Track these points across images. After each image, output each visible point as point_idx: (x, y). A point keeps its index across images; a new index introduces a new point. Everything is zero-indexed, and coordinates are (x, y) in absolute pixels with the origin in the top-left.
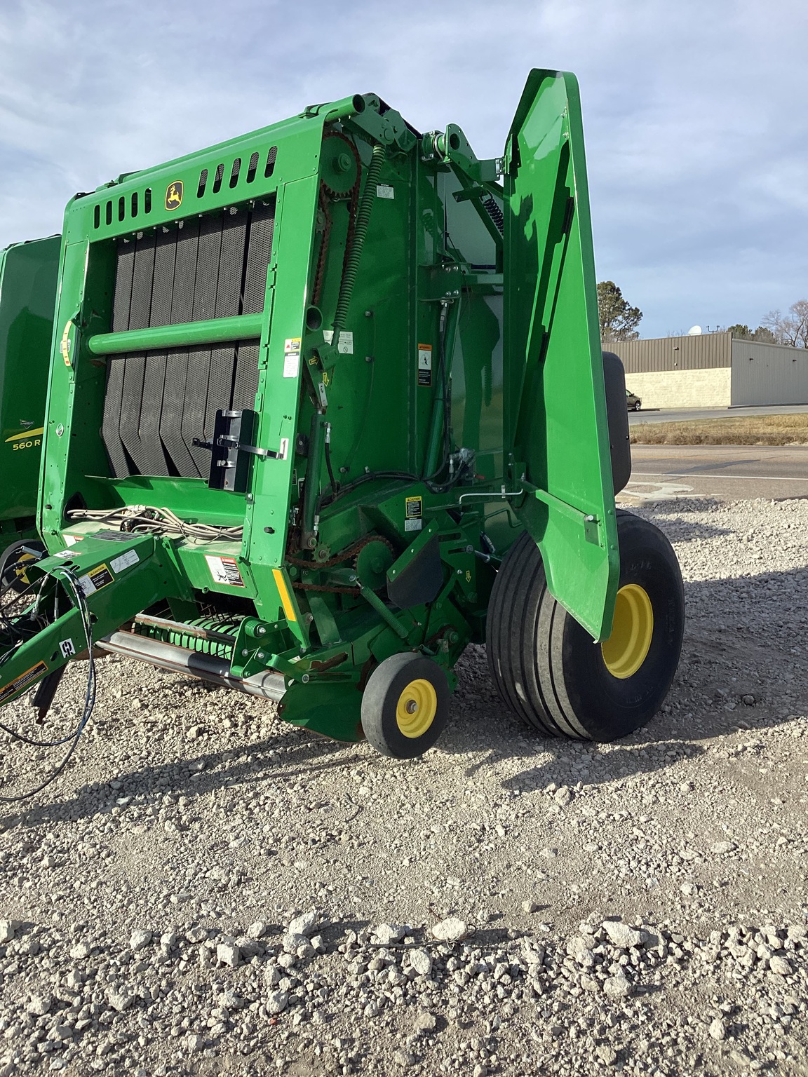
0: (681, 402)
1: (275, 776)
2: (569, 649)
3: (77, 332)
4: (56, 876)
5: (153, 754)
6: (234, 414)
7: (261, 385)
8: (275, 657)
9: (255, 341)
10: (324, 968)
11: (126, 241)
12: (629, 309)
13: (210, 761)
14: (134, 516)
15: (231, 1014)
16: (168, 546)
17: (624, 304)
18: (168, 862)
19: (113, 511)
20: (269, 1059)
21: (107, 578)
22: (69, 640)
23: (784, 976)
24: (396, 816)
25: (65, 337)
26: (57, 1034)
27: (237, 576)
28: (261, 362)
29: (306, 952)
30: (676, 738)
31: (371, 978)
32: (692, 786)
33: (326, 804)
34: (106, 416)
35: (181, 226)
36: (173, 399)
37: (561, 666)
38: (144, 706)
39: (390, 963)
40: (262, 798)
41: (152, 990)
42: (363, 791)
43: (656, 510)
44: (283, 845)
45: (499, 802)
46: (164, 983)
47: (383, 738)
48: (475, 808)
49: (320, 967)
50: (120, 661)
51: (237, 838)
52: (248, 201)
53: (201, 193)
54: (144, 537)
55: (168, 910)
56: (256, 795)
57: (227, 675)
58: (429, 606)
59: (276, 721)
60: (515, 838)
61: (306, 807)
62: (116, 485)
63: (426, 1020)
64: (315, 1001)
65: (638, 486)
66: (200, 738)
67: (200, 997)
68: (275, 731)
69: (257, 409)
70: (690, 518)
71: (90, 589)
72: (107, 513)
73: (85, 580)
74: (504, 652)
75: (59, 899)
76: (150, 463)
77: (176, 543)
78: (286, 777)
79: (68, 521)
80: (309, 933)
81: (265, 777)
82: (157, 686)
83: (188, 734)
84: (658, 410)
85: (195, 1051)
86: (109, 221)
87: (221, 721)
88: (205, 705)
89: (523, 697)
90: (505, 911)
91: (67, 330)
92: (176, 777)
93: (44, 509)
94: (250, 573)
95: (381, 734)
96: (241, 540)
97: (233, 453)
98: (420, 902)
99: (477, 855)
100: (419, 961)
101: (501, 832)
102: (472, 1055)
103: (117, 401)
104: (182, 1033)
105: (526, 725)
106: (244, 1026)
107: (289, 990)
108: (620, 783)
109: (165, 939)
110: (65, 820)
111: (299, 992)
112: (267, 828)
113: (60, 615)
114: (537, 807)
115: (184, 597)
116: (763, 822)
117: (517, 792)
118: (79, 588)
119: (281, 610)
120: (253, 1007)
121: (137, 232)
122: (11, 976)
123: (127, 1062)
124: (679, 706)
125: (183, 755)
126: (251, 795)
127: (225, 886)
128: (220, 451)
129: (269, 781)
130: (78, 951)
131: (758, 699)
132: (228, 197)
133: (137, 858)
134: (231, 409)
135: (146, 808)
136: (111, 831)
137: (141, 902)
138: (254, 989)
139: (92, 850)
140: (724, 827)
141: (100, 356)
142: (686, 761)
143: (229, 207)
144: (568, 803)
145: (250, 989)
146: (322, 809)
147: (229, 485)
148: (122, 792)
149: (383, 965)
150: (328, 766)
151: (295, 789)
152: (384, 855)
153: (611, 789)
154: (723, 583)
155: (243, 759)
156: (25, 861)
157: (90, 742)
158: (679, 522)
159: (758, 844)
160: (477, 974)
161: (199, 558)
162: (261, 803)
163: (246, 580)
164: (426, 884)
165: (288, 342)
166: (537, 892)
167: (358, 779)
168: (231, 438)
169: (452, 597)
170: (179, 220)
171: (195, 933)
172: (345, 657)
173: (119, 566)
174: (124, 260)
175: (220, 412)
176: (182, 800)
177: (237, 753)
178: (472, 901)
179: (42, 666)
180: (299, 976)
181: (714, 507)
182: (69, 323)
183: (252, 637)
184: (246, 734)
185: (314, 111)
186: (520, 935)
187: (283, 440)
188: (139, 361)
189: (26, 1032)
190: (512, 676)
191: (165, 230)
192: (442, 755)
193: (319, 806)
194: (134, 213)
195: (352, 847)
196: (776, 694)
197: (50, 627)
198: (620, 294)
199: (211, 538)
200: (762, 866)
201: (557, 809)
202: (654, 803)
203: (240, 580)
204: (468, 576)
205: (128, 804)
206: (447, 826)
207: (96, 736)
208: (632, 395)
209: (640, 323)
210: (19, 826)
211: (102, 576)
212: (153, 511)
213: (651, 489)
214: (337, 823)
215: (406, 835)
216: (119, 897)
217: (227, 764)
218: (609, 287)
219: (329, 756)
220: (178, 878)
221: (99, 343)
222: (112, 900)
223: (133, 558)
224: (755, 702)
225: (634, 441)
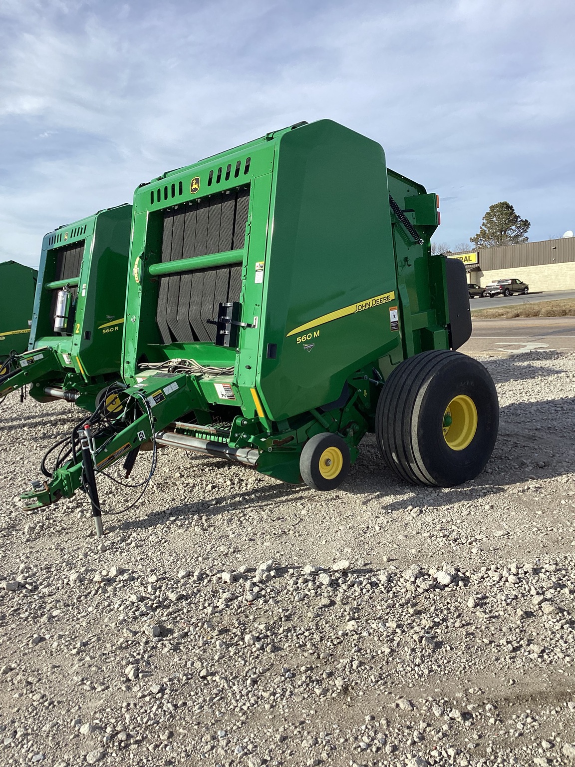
0: (558, 286)
1: (255, 507)
2: (422, 432)
3: (142, 264)
4: (139, 550)
5: (188, 498)
6: (229, 305)
7: (243, 288)
8: (252, 437)
9: (240, 264)
10: (277, 583)
11: (168, 210)
12: (521, 221)
13: (218, 501)
14: (175, 364)
15: (229, 602)
16: (194, 380)
17: (517, 217)
18: (197, 543)
19: (163, 363)
20: (247, 617)
21: (162, 398)
22: (142, 432)
23: (514, 584)
24: (320, 523)
25: (136, 266)
26: (144, 608)
27: (231, 394)
28: (243, 275)
29: (267, 577)
30: (490, 484)
31: (300, 586)
32: (492, 507)
33: (283, 518)
34: (159, 310)
35: (199, 202)
36: (196, 299)
37: (417, 441)
38: (182, 476)
39: (310, 580)
40: (248, 516)
41: (190, 592)
42: (303, 512)
43: (516, 360)
44: (258, 536)
45: (379, 516)
46: (196, 589)
47: (311, 479)
48: (365, 518)
49: (274, 583)
50: (167, 454)
51: (234, 533)
52: (235, 187)
53: (210, 184)
54: (181, 375)
55: (197, 563)
56: (244, 515)
57: (227, 452)
58: (342, 410)
59: (257, 482)
60: (385, 531)
61: (271, 519)
62: (165, 349)
63: (325, 601)
64: (271, 596)
65: (510, 345)
66: (214, 490)
67: (213, 596)
68: (256, 486)
69: (241, 301)
70: (537, 364)
71: (153, 404)
72: (159, 364)
73: (151, 399)
74: (385, 436)
75: (141, 559)
76: (183, 335)
77: (198, 378)
78: (261, 507)
79: (138, 370)
80: (269, 569)
81: (250, 507)
82: (189, 466)
83: (207, 488)
84: (541, 292)
85: (211, 614)
86: (159, 200)
87: (225, 482)
88: (216, 475)
89: (396, 461)
90: (373, 561)
91: (137, 262)
92: (201, 508)
93: (125, 364)
94: (238, 391)
95: (311, 476)
96: (233, 374)
97: (228, 325)
98: (329, 558)
99: (363, 539)
100: (324, 579)
101: (377, 528)
102: (346, 613)
103: (165, 300)
104: (205, 608)
105: (402, 480)
106: (235, 605)
107: (258, 592)
108: (451, 506)
109: (196, 574)
110: (141, 528)
111: (263, 593)
112: (249, 529)
113: (137, 419)
114: (400, 518)
115: (203, 408)
116: (528, 522)
117: (390, 511)
118: (147, 402)
119: (256, 411)
120: (239, 599)
121: (174, 206)
122: (120, 588)
123: (178, 618)
124: (497, 469)
125: (204, 498)
126: (241, 515)
127: (227, 554)
128: (221, 326)
129: (251, 508)
130: (152, 579)
131: (546, 465)
132: (224, 186)
133: (180, 543)
134: (227, 302)
135: (185, 522)
136: (167, 532)
137: (184, 560)
138: (240, 592)
139: (157, 540)
140: (504, 525)
141: (155, 276)
142: (492, 495)
143: (225, 191)
144: (418, 516)
145: (238, 592)
146: (280, 521)
147: (226, 344)
148: (171, 514)
149: (306, 581)
150: (285, 502)
151: (266, 511)
152: (312, 540)
153: (444, 509)
154: (548, 402)
155: (237, 499)
156: (122, 545)
157: (153, 493)
158: (529, 366)
159: (521, 531)
160: (353, 585)
161: (211, 385)
162: (247, 518)
163: (237, 396)
164: (333, 551)
165: (257, 264)
166: (392, 553)
167: (301, 507)
168: (227, 318)
169: (355, 405)
170: (198, 199)
171: (211, 571)
172: (293, 438)
173: (168, 391)
174: (168, 221)
175: (221, 304)
176: (204, 518)
177: (234, 497)
178: (356, 557)
179: (128, 445)
180: (263, 587)
181: (556, 356)
182: (138, 259)
183: (239, 427)
184: (239, 488)
185: (270, 136)
186: (378, 570)
187: (255, 318)
188: (177, 278)
189: (129, 608)
190: (390, 449)
191: (190, 204)
192: (350, 496)
193: (278, 519)
194: (173, 195)
195: (296, 536)
196: (559, 462)
197: (132, 425)
198: (514, 210)
199: (217, 374)
200: (520, 541)
201: (411, 518)
202: (468, 515)
203: (233, 396)
204: (365, 394)
205: (175, 520)
206: (348, 526)
207: (156, 490)
208: (522, 283)
209: (529, 230)
210: (118, 530)
211: (159, 396)
212: (185, 362)
213: (519, 347)
214: (288, 526)
215: (325, 531)
216: (172, 558)
217: (229, 501)
218: (505, 206)
219: (286, 497)
220: (202, 550)
221: (154, 269)
222: (168, 559)
223: (175, 387)
224: (545, 466)
225: (518, 316)
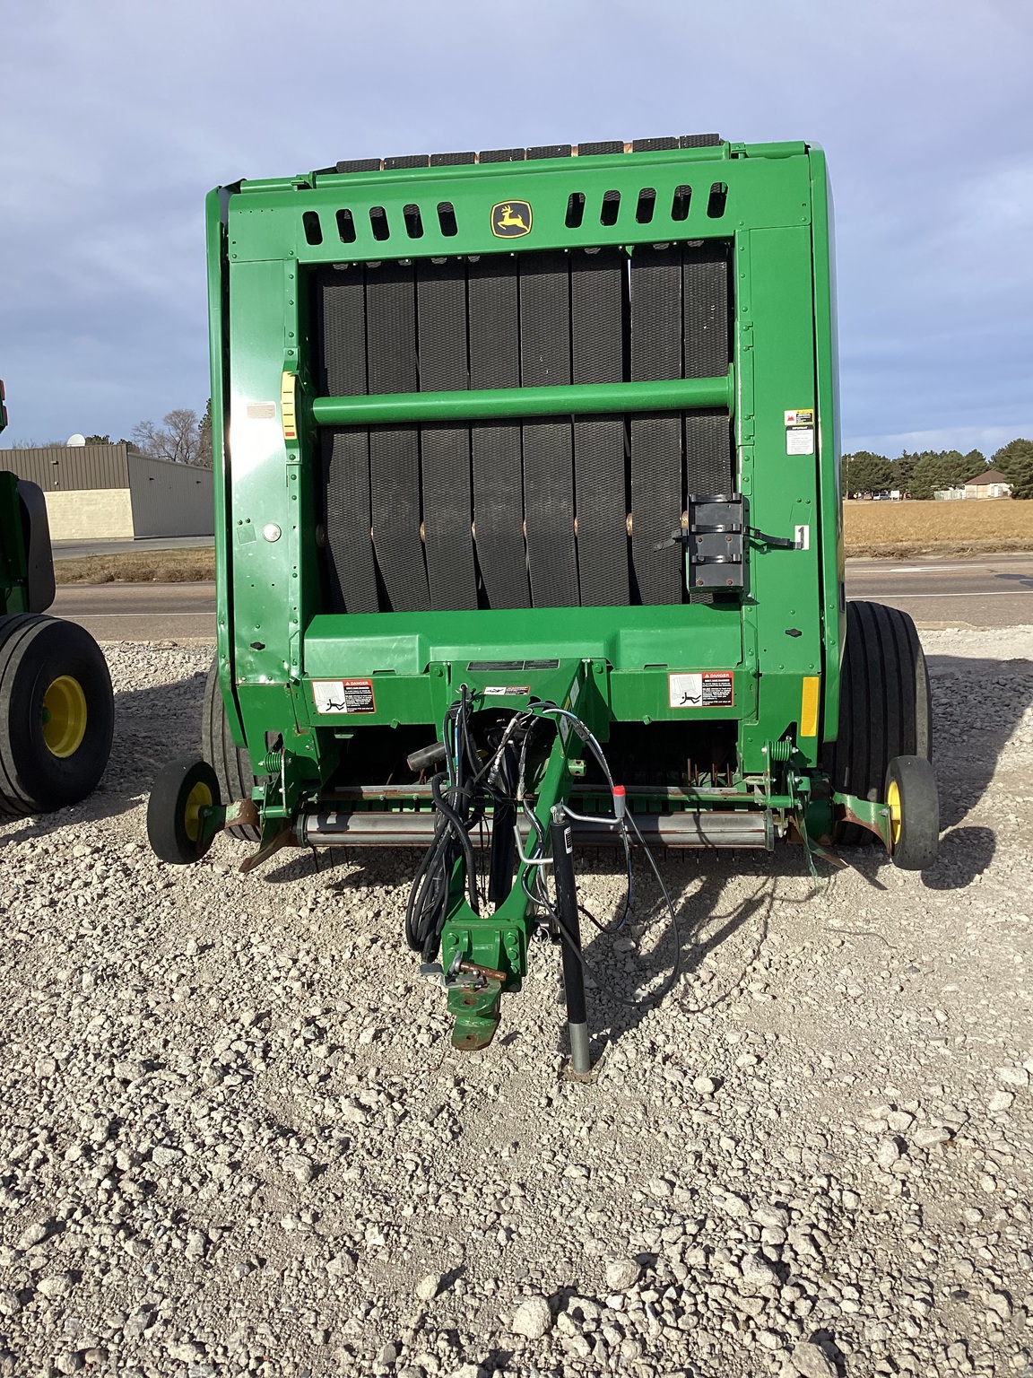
7: (745, 464)
9: (722, 410)
16: (600, 670)
27: (723, 694)
28: (742, 437)
36: (496, 486)
47: (936, 846)
53: (573, 222)
86: (347, 238)
94: (754, 687)
95: (936, 842)
119: (793, 726)
161: (654, 679)
163: (742, 697)
165: (790, 414)
187: (798, 528)
190: (867, 782)
194: (415, 233)
203: (728, 698)
221: (324, 408)
225: (111, 579)
